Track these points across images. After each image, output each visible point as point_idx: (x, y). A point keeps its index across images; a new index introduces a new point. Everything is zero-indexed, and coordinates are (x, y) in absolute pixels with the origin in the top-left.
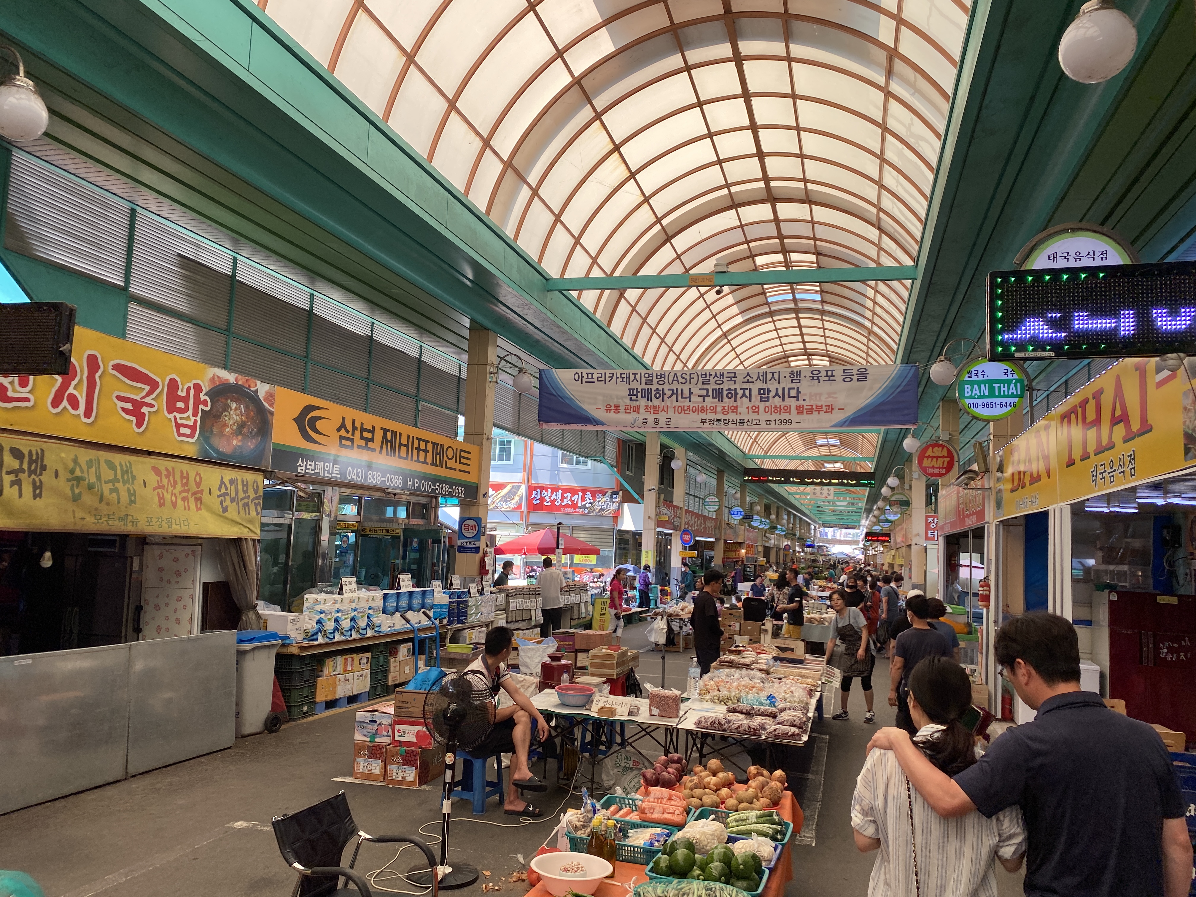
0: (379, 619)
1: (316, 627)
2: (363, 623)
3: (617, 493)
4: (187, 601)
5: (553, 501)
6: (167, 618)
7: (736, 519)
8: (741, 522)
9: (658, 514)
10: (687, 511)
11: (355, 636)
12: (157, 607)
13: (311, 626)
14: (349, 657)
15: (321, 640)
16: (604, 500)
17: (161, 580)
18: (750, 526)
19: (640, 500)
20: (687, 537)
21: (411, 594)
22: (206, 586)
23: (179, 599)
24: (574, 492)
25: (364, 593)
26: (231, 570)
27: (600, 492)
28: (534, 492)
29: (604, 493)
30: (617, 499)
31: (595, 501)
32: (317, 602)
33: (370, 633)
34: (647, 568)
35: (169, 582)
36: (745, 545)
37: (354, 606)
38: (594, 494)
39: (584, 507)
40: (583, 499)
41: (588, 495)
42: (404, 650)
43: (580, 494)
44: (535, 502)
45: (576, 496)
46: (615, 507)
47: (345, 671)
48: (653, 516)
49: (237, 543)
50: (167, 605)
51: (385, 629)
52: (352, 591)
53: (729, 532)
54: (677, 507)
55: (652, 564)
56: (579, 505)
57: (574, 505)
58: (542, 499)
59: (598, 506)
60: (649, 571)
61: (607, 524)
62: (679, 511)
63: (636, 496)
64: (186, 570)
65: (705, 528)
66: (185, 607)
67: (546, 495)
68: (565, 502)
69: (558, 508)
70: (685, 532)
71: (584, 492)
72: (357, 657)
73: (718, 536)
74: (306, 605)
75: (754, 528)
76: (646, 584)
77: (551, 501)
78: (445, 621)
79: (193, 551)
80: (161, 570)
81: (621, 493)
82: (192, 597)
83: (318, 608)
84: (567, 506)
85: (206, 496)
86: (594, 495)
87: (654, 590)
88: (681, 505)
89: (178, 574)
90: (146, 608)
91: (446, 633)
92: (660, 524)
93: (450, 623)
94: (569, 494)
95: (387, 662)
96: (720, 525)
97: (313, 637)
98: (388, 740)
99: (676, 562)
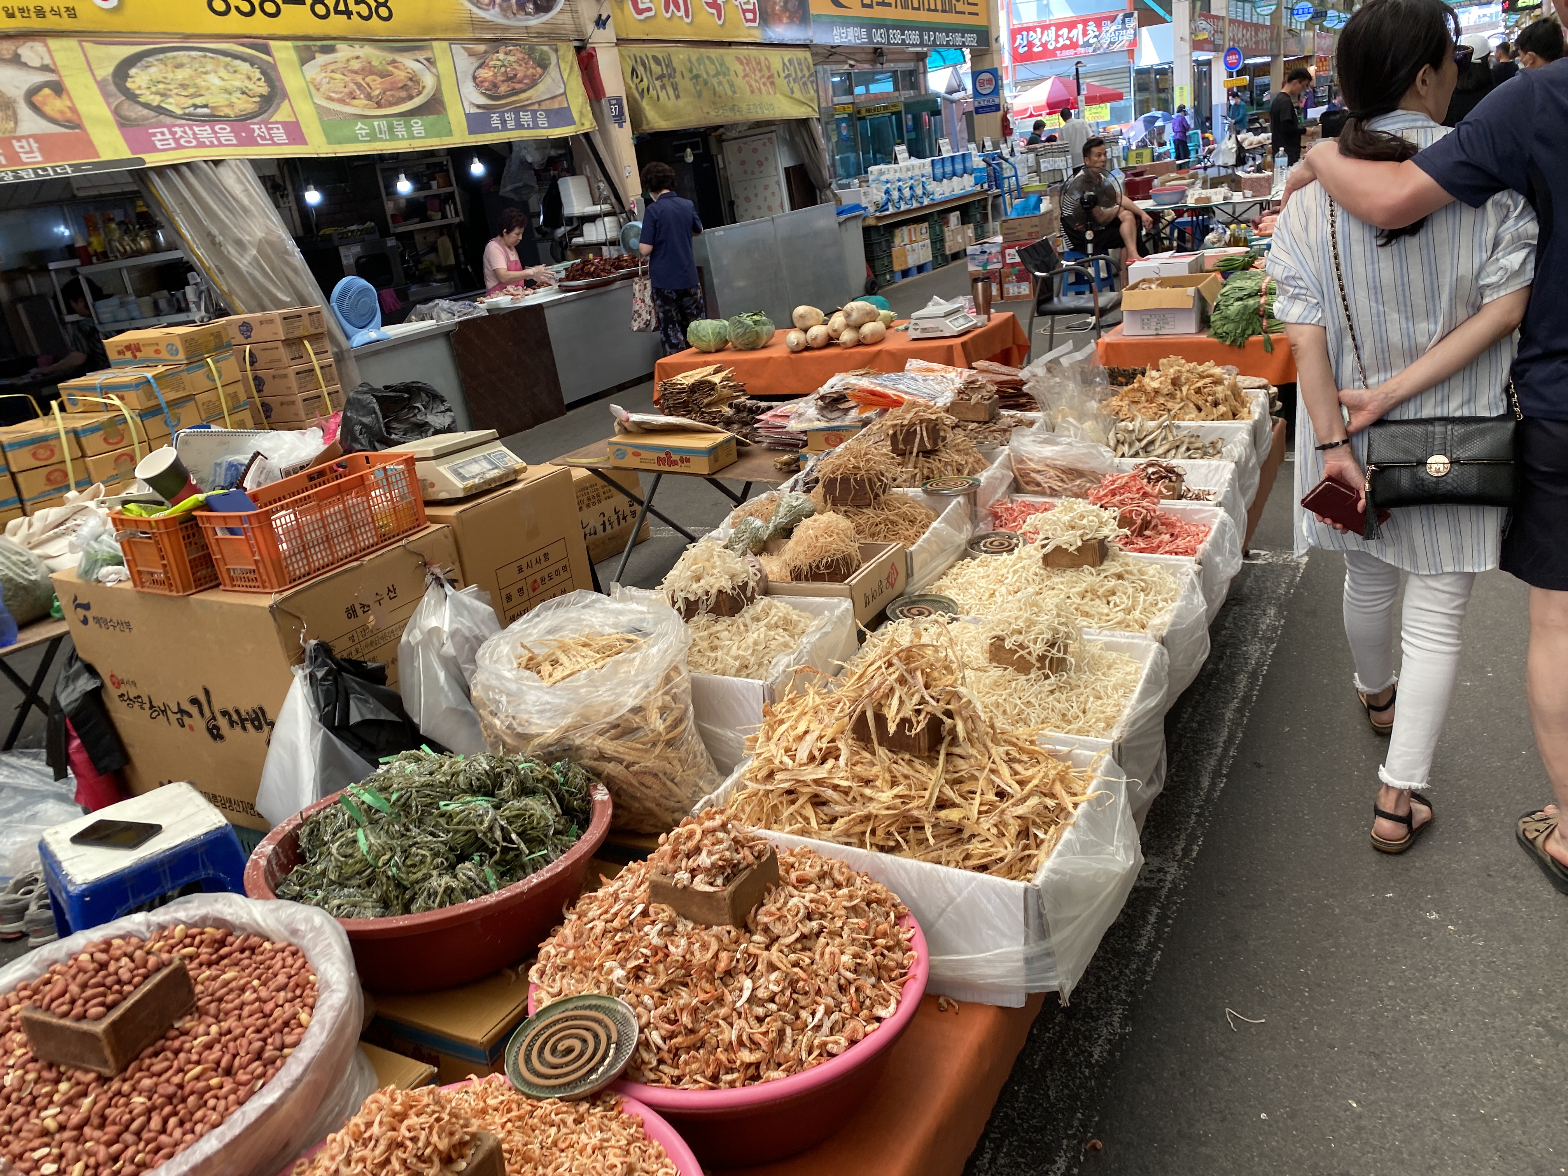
0: (932, 186)
1: (885, 197)
2: (919, 191)
3: (1131, 15)
4: (773, 187)
5: (1044, 45)
6: (759, 208)
7: (1299, 22)
8: (1309, 25)
9: (1193, 32)
10: (1232, 21)
11: (915, 205)
12: (747, 199)
13: (881, 197)
14: (912, 227)
15: (891, 210)
16: (1114, 28)
17: (746, 172)
18: (1322, 28)
19: (1167, 17)
20: (1233, 59)
21: (953, 158)
22: (787, 170)
23: (766, 187)
24: (1071, 25)
25: (914, 161)
26: (805, 153)
27: (1106, 18)
28: (1019, 37)
29: (1113, 19)
30: (1133, 23)
31: (1101, 32)
32: (881, 173)
33: (926, 202)
34: (1182, 109)
35: (753, 173)
36: (1315, 60)
37: (910, 174)
38: (1099, 22)
39: (1087, 44)
40: (1085, 33)
41: (1092, 26)
42: (954, 218)
43: (1080, 26)
44: (1022, 50)
45: (1075, 32)
46: (1128, 35)
47: (911, 242)
48: (1187, 36)
49: (804, 123)
50: (756, 195)
51: (938, 197)
52: (904, 160)
53: (1292, 42)
54: (1217, 17)
55: (1189, 104)
56: (1081, 42)
57: (1074, 45)
58: (1030, 45)
59: (1106, 38)
60: (1186, 113)
61: (1121, 62)
62: (1221, 23)
63: (1161, 12)
64: (767, 159)
65: (1256, 43)
66: (773, 194)
67: (1036, 37)
68: (1062, 42)
69: (1053, 53)
70: (1232, 51)
71: (1085, 22)
72: (918, 227)
73: (1275, 52)
74: (871, 178)
75: (1328, 30)
76: (1184, 128)
77: (1042, 45)
78: (986, 186)
79: (770, 139)
80: (743, 163)
81: (1136, 14)
82: (778, 183)
83: (884, 178)
84: (1064, 47)
85: (777, 80)
86: (1099, 26)
87: (1194, 138)
88: (1223, 13)
89: (760, 163)
90: (738, 202)
91: (986, 199)
92: (1197, 45)
93: (990, 187)
94: (1065, 31)
95: (942, 231)
96: (1278, 34)
97: (883, 207)
98: (999, 266)
99: (1219, 97)
